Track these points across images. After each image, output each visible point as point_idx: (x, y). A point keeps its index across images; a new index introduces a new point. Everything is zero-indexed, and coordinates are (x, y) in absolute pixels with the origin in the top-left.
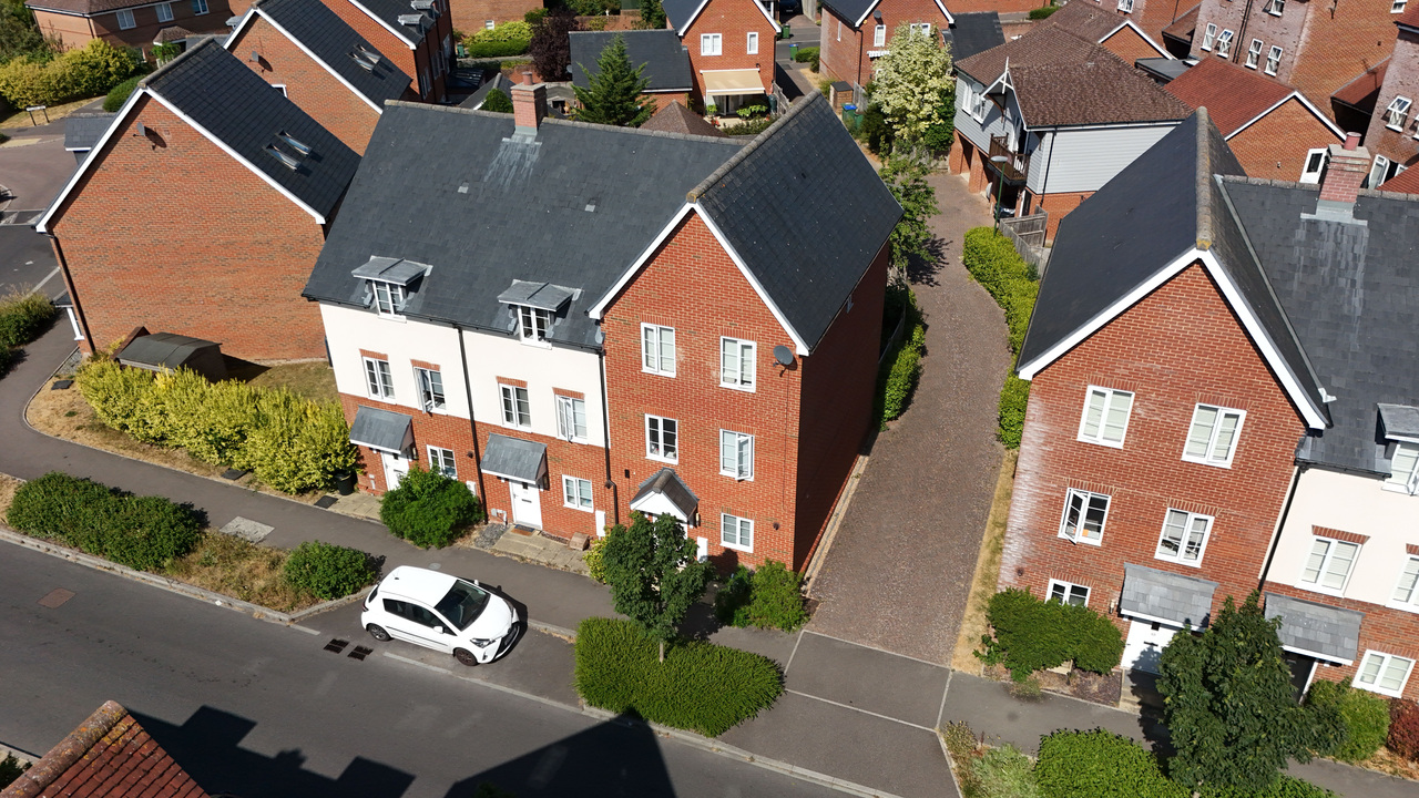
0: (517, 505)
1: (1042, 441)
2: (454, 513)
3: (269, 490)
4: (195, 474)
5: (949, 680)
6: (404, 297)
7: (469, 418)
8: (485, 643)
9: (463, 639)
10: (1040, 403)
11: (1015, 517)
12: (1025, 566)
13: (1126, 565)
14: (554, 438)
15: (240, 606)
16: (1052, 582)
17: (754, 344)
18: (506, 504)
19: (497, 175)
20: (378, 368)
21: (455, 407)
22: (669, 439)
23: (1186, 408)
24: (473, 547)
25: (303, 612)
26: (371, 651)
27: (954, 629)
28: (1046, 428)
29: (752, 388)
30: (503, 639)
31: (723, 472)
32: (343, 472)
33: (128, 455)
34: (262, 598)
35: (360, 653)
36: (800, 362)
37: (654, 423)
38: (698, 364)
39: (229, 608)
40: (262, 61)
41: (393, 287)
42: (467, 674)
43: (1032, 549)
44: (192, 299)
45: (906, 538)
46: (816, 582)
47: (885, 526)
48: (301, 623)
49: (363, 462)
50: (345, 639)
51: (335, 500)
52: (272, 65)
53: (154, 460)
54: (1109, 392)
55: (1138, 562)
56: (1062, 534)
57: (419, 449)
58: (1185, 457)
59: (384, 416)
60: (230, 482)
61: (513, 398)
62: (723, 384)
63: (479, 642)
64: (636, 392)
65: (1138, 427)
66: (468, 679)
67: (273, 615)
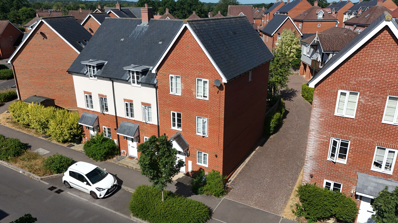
0: (130, 148)
1: (319, 116)
2: (107, 149)
3: (55, 142)
4: (34, 136)
5: (280, 221)
6: (97, 71)
7: (115, 115)
8: (101, 190)
9: (93, 187)
10: (318, 99)
11: (309, 151)
12: (314, 173)
13: (358, 173)
14: (141, 122)
15: (27, 173)
16: (325, 181)
17: (207, 80)
18: (126, 149)
19: (133, 35)
20: (89, 97)
21: (111, 112)
22: (179, 121)
23: (383, 98)
24: (112, 162)
25: (46, 177)
26: (63, 191)
27: (285, 202)
28: (321, 110)
29: (207, 99)
30: (109, 190)
31: (197, 134)
32: (77, 136)
33: (17, 130)
34: (35, 172)
35: (59, 191)
36: (224, 87)
37: (174, 114)
38: (188, 90)
39: (23, 174)
40: (90, 29)
41: (93, 67)
42: (94, 202)
43: (317, 165)
44: (51, 87)
45: (270, 170)
46: (232, 182)
47: (263, 166)
48: (44, 181)
49: (84, 133)
50: (56, 187)
51: (74, 145)
52: (93, 31)
53: (25, 131)
54: (348, 93)
55: (363, 172)
56: (329, 159)
57: (100, 128)
58: (383, 122)
59: (90, 115)
60: (44, 139)
61: (129, 107)
62: (197, 98)
63: (99, 189)
64: (168, 102)
65: (361, 108)
66: (93, 203)
67: (36, 177)
